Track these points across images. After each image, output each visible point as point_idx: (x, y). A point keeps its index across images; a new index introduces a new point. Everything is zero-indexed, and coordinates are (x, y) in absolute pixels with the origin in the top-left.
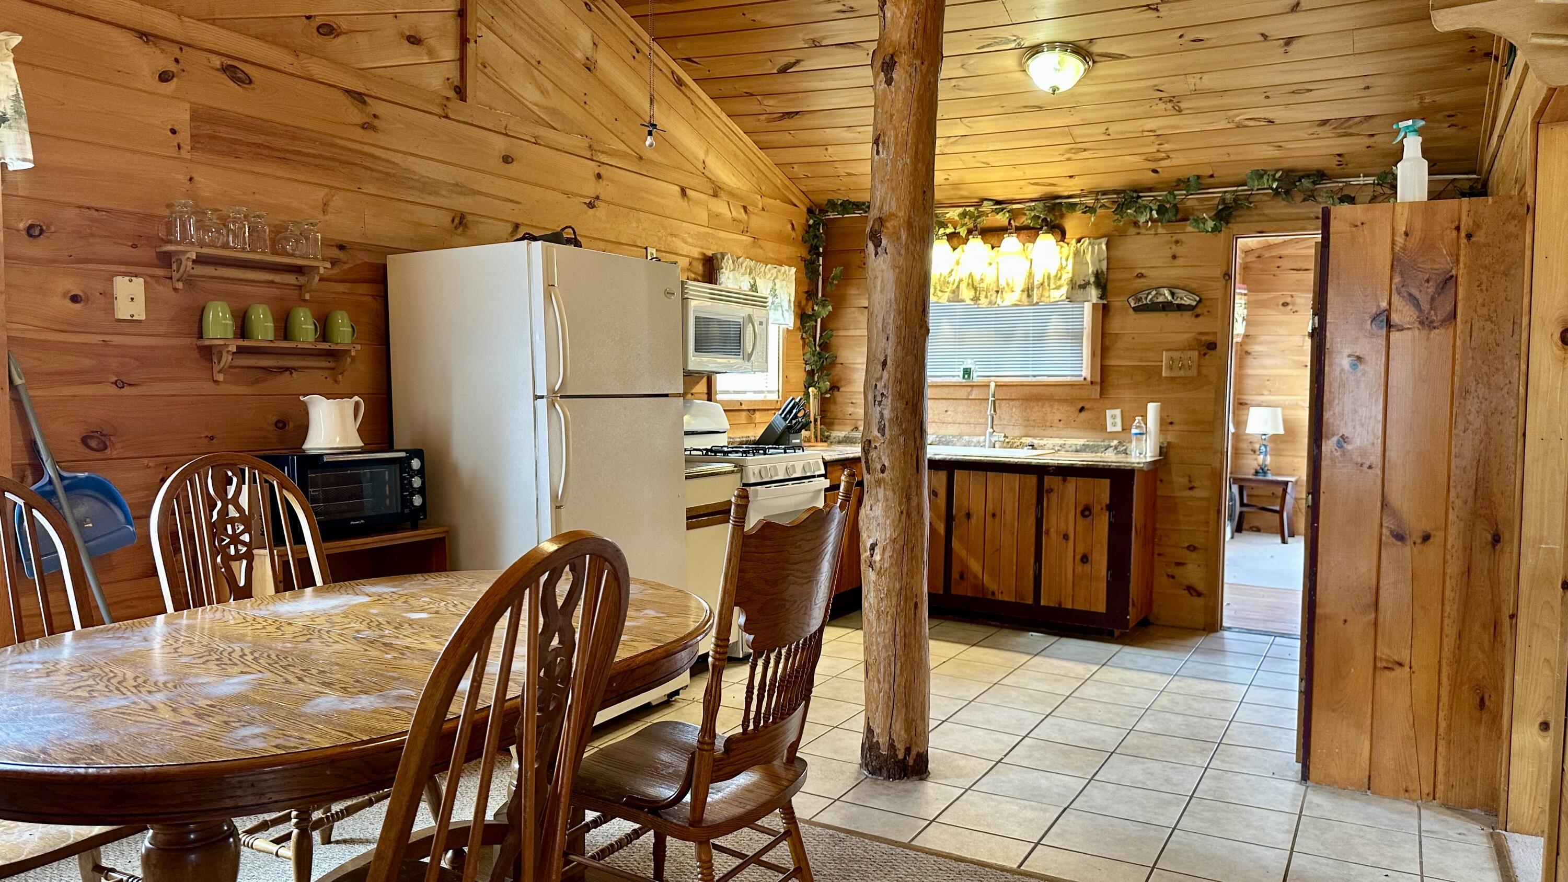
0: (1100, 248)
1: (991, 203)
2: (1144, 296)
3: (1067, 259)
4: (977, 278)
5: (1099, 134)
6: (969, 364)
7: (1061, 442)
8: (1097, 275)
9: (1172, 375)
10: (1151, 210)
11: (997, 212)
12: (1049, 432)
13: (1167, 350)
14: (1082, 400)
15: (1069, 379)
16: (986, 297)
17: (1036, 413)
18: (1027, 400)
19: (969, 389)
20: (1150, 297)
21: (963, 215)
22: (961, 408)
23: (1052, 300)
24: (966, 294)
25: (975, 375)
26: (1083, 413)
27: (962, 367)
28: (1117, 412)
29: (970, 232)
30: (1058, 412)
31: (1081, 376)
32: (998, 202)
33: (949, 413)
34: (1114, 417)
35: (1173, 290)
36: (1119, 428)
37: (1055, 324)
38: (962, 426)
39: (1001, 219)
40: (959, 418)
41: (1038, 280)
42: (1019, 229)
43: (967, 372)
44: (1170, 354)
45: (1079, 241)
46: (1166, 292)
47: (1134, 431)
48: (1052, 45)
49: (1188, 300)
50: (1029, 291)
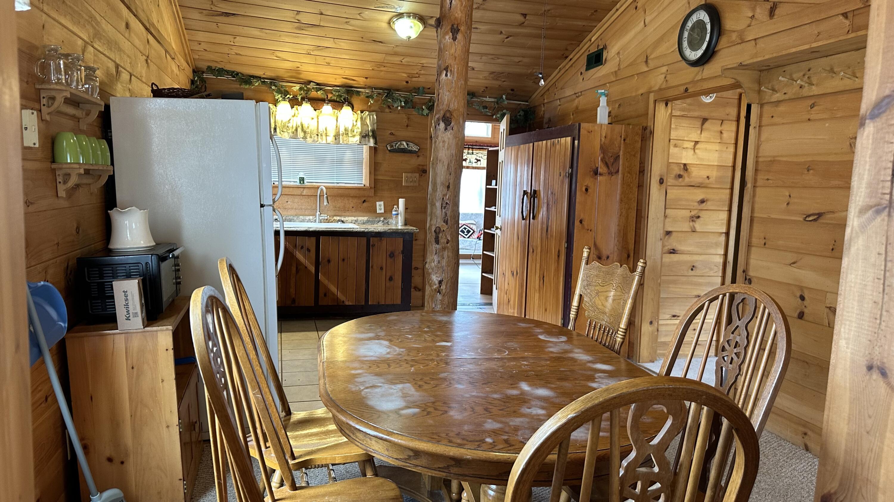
0: (373, 117)
1: (315, 84)
2: (394, 145)
3: (356, 121)
4: (305, 126)
5: (398, 61)
6: (301, 175)
7: (355, 219)
8: (373, 131)
9: (407, 185)
10: (401, 102)
11: (317, 90)
12: (347, 214)
13: (405, 173)
14: (365, 196)
15: (356, 185)
16: (311, 137)
17: (340, 203)
18: (335, 196)
19: (302, 189)
20: (397, 145)
21: (301, 89)
22: (296, 200)
23: (350, 143)
24: (301, 134)
25: (305, 181)
26: (365, 203)
27: (298, 177)
28: (382, 203)
29: (303, 99)
30: (351, 203)
31: (362, 184)
32: (318, 84)
33: (289, 203)
34: (380, 205)
35: (408, 143)
36: (383, 211)
37: (348, 155)
38: (297, 210)
39: (320, 94)
40: (296, 206)
41: (342, 130)
42: (330, 101)
43: (302, 180)
44: (406, 174)
45: (362, 112)
46: (405, 143)
47: (394, 213)
48: (409, 15)
49: (415, 148)
50: (337, 136)
